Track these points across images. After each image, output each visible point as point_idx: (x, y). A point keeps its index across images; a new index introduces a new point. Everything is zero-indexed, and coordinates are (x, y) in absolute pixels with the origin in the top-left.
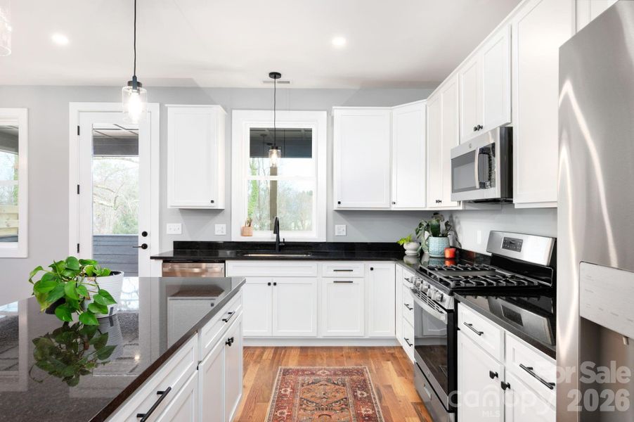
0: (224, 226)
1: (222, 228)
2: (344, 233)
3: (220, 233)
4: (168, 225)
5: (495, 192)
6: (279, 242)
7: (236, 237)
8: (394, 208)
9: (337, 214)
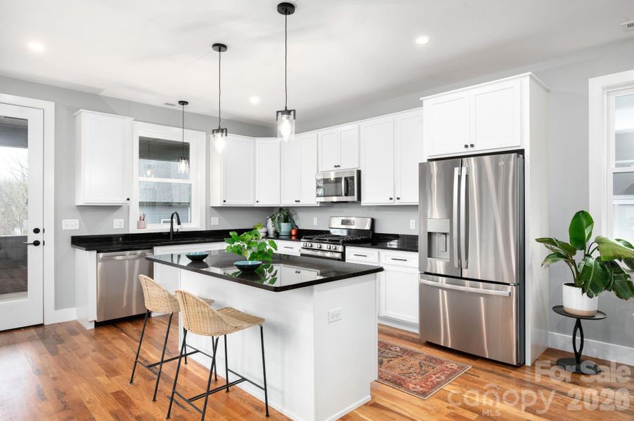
0: (122, 220)
1: (121, 222)
2: (217, 223)
3: (118, 227)
4: (64, 221)
5: (355, 198)
6: (173, 232)
7: (133, 230)
8: (256, 205)
9: (213, 209)
